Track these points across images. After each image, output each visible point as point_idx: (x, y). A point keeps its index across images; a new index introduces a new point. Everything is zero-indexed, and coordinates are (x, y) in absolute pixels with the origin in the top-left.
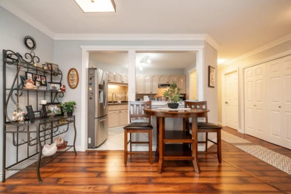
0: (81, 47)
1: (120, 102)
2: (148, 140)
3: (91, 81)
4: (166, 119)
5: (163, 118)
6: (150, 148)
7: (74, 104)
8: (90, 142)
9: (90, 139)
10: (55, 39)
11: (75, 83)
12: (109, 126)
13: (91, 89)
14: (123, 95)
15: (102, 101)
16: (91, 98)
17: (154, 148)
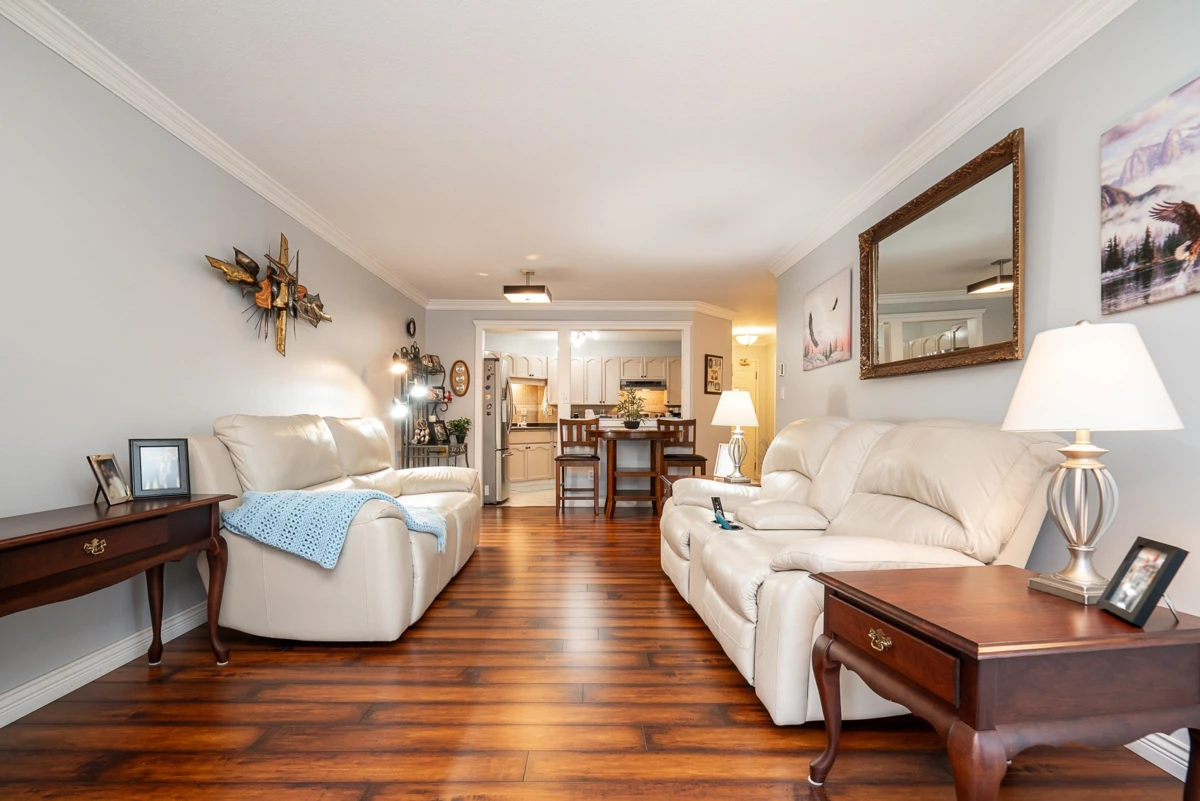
0: (475, 322)
1: (523, 424)
2: (592, 487)
3: (488, 383)
4: (618, 442)
5: (615, 442)
6: (596, 503)
7: (468, 422)
8: (487, 493)
9: (487, 487)
10: (428, 307)
11: (463, 387)
12: (511, 479)
13: (489, 397)
14: (531, 408)
15: (505, 421)
16: (489, 414)
17: (602, 502)
